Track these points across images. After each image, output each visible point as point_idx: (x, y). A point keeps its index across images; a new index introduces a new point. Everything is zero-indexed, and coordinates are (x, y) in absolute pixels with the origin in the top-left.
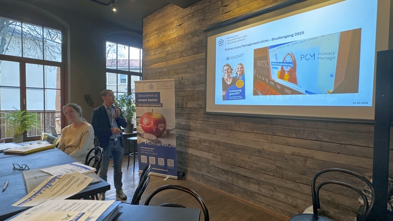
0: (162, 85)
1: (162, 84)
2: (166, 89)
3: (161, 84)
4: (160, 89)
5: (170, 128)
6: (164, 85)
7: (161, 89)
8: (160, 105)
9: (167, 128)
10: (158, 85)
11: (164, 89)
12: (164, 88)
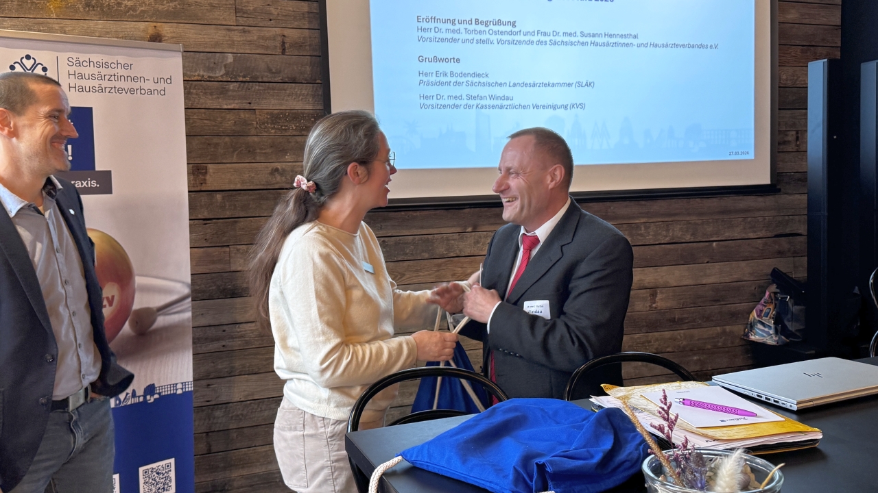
0: (104, 71)
1: (107, 65)
2: (131, 91)
3: (98, 65)
4: (93, 89)
5: (157, 301)
6: (120, 71)
7: (102, 90)
8: (94, 184)
9: (140, 302)
10: (80, 64)
11: (120, 90)
12: (118, 84)
